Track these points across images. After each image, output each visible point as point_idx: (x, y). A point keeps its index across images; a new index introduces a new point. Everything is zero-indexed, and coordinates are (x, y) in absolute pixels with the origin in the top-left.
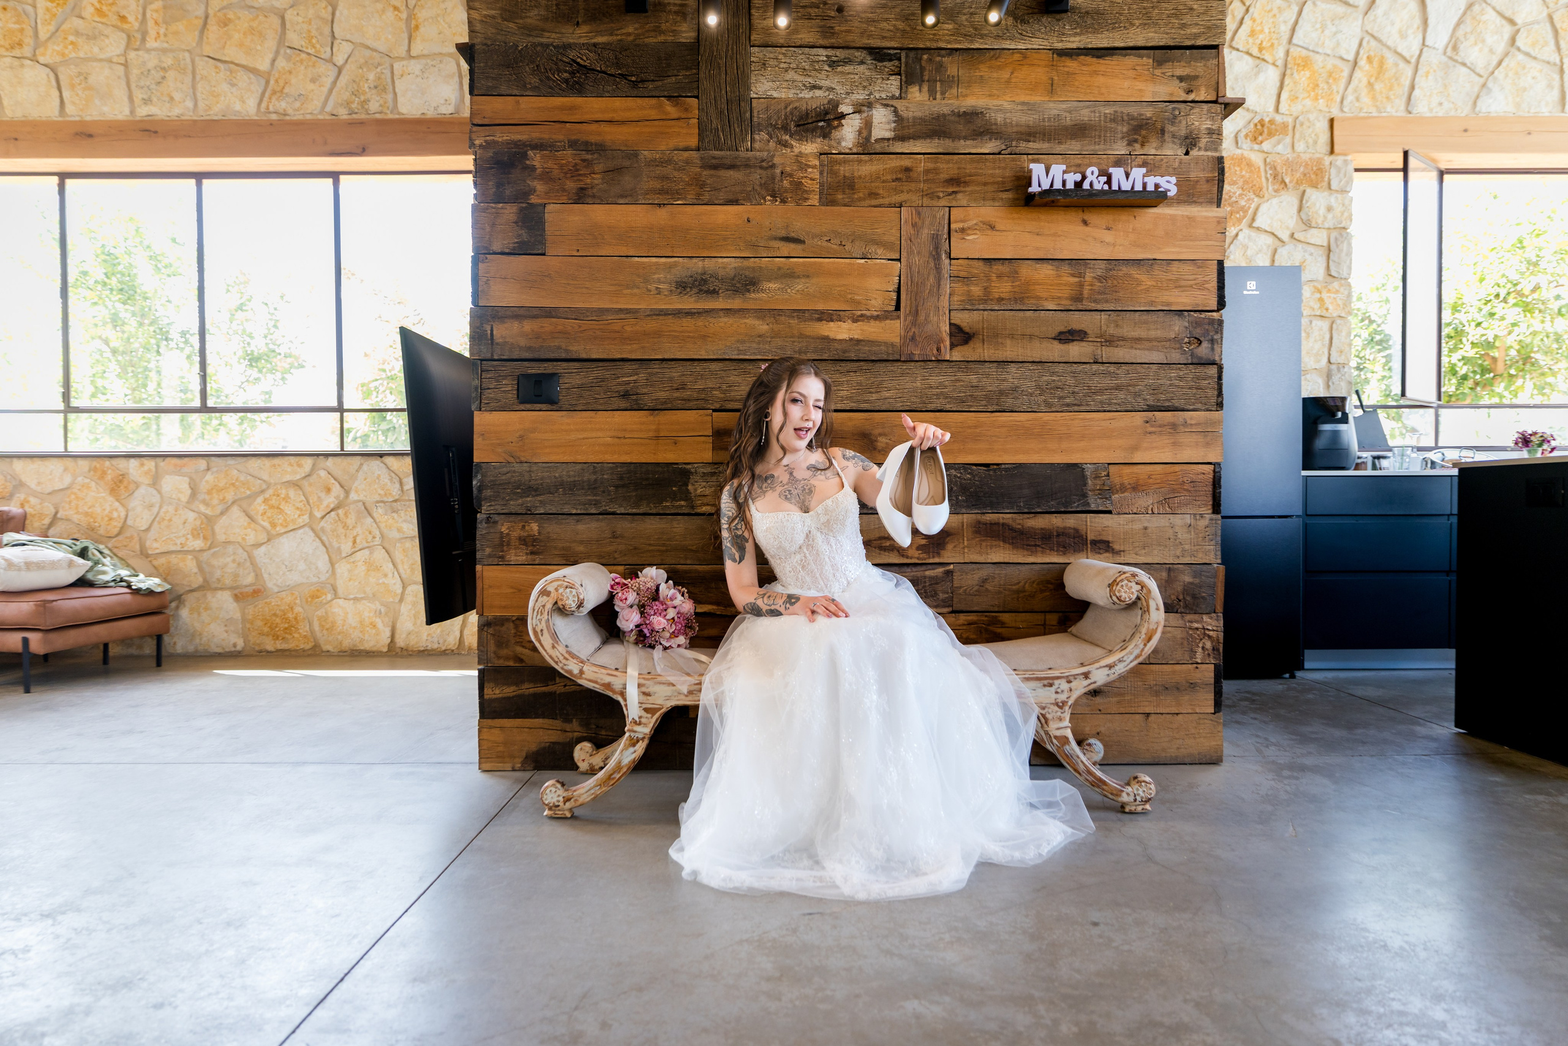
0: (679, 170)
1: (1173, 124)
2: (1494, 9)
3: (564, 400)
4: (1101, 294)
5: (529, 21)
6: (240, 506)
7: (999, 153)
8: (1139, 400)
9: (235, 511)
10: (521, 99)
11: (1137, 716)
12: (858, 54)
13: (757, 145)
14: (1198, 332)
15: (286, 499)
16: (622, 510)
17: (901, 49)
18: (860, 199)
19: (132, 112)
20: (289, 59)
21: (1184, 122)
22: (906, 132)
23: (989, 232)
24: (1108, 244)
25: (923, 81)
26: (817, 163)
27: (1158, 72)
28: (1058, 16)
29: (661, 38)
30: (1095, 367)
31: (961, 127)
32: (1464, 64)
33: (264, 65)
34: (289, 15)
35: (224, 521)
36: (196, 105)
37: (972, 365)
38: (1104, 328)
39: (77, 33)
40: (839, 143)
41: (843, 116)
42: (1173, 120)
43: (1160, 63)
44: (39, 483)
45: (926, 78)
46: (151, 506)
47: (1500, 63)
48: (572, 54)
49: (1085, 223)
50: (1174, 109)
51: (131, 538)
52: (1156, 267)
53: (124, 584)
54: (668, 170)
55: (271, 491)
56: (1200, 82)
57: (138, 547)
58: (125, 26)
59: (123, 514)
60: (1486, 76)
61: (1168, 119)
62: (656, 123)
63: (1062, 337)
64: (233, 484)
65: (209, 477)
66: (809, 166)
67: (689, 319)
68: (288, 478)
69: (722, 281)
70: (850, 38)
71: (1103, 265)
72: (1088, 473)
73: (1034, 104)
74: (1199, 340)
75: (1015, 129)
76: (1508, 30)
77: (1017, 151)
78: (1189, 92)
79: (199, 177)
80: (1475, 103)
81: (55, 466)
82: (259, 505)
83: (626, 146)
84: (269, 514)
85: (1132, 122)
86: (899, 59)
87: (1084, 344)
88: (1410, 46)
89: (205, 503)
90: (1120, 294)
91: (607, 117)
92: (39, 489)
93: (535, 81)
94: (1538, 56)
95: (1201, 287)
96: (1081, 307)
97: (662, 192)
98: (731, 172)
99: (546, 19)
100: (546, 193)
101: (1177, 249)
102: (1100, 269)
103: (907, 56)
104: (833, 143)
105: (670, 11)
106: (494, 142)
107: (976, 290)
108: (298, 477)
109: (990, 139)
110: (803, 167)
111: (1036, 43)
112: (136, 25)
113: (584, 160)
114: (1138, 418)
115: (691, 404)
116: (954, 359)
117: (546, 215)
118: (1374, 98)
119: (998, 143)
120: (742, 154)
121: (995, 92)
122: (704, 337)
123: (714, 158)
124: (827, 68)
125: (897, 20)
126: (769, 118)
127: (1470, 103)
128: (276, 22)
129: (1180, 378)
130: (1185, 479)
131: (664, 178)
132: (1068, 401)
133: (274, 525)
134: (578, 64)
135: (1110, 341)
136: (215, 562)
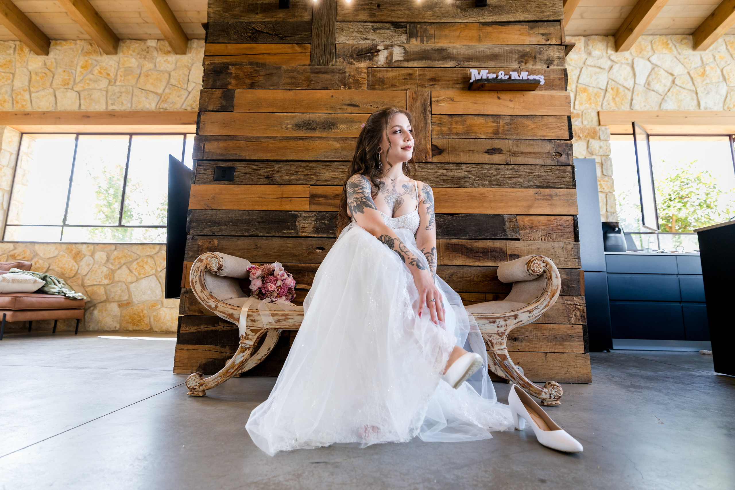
0: (300, 74)
1: (540, 54)
2: (664, 70)
3: (236, 179)
4: (508, 131)
5: (235, 12)
6: (127, 266)
7: (455, 67)
8: (531, 183)
9: (124, 267)
10: (228, 45)
11: (540, 354)
12: (387, 25)
13: (338, 64)
14: (560, 150)
15: (146, 263)
16: (261, 234)
17: (407, 23)
18: (387, 88)
19: (107, 108)
20: (170, 89)
21: (546, 54)
22: (409, 58)
23: (451, 102)
24: (511, 108)
25: (418, 36)
26: (366, 71)
27: (531, 32)
28: (482, 8)
29: (295, 19)
30: (507, 166)
31: (436, 55)
32: (653, 91)
33: (160, 91)
34: (172, 74)
35: (119, 272)
36: (132, 106)
37: (443, 165)
38: (511, 147)
39: (90, 80)
40: (377, 63)
41: (379, 51)
42: (540, 53)
43: (532, 28)
44: (44, 254)
45: (419, 35)
46: (89, 265)
47: (669, 90)
48: (253, 26)
49: (499, 98)
50: (540, 48)
51: (79, 278)
52: (536, 119)
53: (63, 294)
54: (295, 74)
55: (140, 259)
56: (552, 36)
57: (81, 282)
58: (109, 77)
59: (77, 268)
60: (664, 95)
61: (538, 52)
62: (290, 54)
63: (490, 152)
64: (125, 256)
65: (115, 253)
66: (362, 72)
67: (301, 141)
68: (148, 254)
69: (318, 124)
70: (383, 18)
71: (509, 118)
72: (506, 219)
73: (471, 46)
74: (560, 154)
75: (462, 56)
76: (671, 78)
77: (464, 66)
78: (547, 40)
79: (131, 135)
80: (660, 106)
81: (52, 247)
82: (134, 265)
83: (276, 64)
84: (138, 269)
85: (520, 53)
86: (406, 27)
87: (500, 155)
88: (630, 84)
89: (112, 264)
90: (519, 131)
91: (268, 52)
92: (43, 257)
93: (235, 37)
94: (686, 87)
95: (560, 128)
96: (498, 137)
97: (291, 84)
98: (325, 75)
99: (243, 12)
100: (236, 84)
101: (546, 111)
102: (507, 120)
103: (410, 26)
104: (374, 63)
105: (300, 8)
106: (214, 63)
107: (445, 129)
108: (153, 253)
109: (451, 61)
110: (360, 73)
111: (471, 20)
112: (113, 77)
113: (255, 70)
114: (532, 191)
115: (300, 182)
116: (434, 161)
117: (235, 94)
118: (616, 104)
119: (454, 62)
120: (330, 67)
121: (452, 41)
122: (308, 150)
123: (317, 69)
124: (372, 31)
125: (405, 10)
126: (344, 52)
127: (658, 106)
128: (167, 76)
129: (552, 172)
130: (558, 224)
131: (292, 78)
132: (493, 183)
133: (140, 274)
134: (256, 30)
135: (514, 154)
136: (112, 290)
